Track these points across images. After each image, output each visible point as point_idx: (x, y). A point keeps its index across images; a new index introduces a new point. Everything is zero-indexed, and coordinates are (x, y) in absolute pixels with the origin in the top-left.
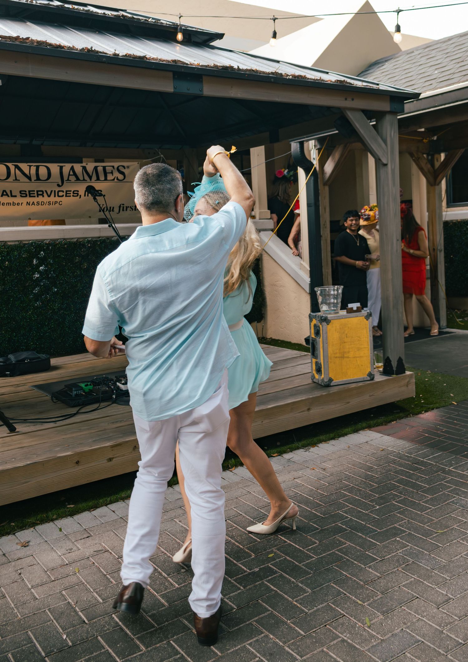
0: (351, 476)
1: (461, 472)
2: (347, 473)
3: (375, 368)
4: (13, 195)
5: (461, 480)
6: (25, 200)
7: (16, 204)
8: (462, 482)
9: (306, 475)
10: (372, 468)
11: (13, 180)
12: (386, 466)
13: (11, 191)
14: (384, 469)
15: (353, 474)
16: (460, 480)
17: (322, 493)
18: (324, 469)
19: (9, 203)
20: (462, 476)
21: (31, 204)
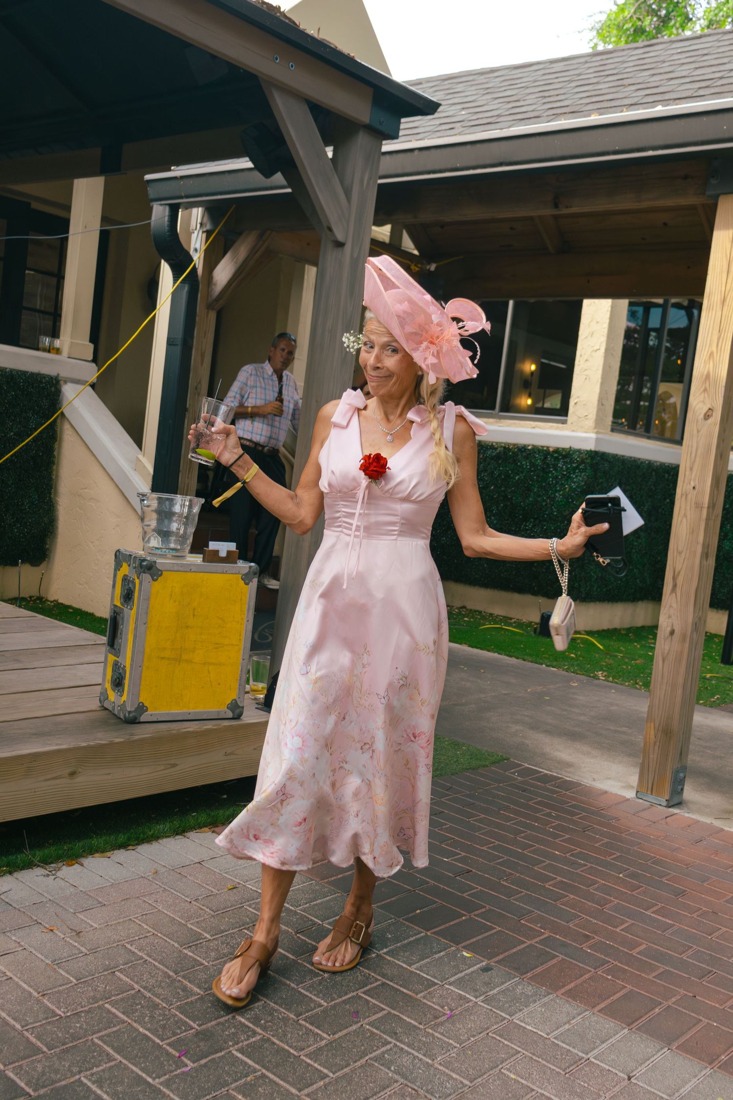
0: (141, 958)
1: (404, 966)
2: (133, 949)
3: (248, 692)
5: (405, 991)
8: (407, 995)
9: (26, 946)
10: (199, 937)
12: (232, 936)
14: (228, 944)
15: (148, 955)
16: (402, 989)
17: (54, 1008)
18: (78, 933)
20: (407, 979)
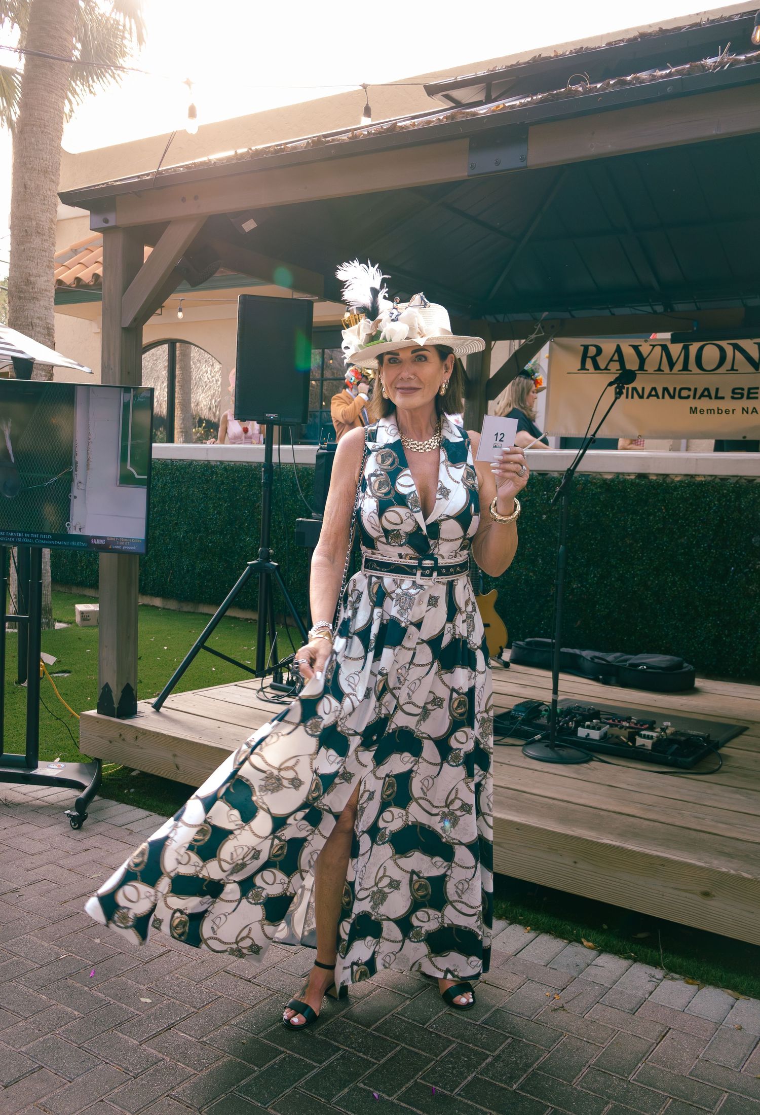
4: (719, 395)
6: (738, 405)
7: (724, 412)
11: (727, 370)
13: (717, 390)
19: (711, 410)
21: (750, 411)
